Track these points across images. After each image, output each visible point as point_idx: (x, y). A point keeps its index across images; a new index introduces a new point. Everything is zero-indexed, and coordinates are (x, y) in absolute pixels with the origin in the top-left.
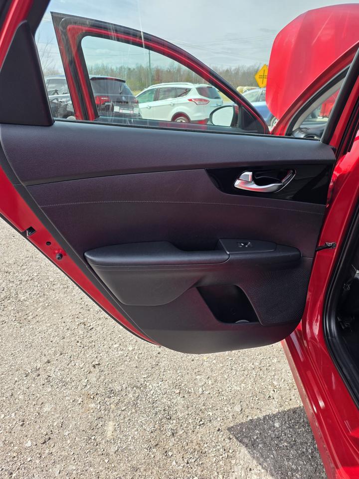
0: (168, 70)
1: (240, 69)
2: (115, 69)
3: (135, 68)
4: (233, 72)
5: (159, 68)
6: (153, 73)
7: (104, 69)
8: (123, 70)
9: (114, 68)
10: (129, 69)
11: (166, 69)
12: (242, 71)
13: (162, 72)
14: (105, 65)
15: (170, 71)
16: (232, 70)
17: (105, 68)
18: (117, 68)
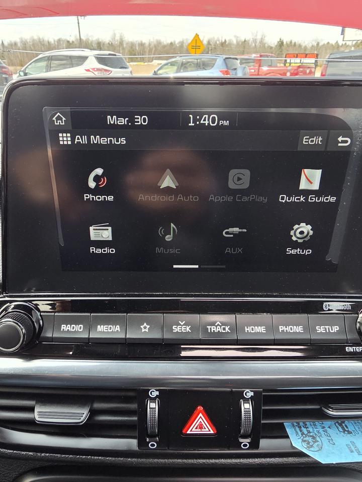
0: (110, 43)
1: (185, 42)
2: (53, 42)
3: (74, 40)
4: (178, 45)
5: (100, 40)
6: (94, 45)
7: (40, 42)
8: (62, 43)
9: (51, 40)
10: (68, 42)
11: (107, 42)
12: (187, 44)
13: (104, 44)
14: (41, 37)
15: (112, 44)
16: (176, 43)
17: (42, 40)
18: (54, 41)
